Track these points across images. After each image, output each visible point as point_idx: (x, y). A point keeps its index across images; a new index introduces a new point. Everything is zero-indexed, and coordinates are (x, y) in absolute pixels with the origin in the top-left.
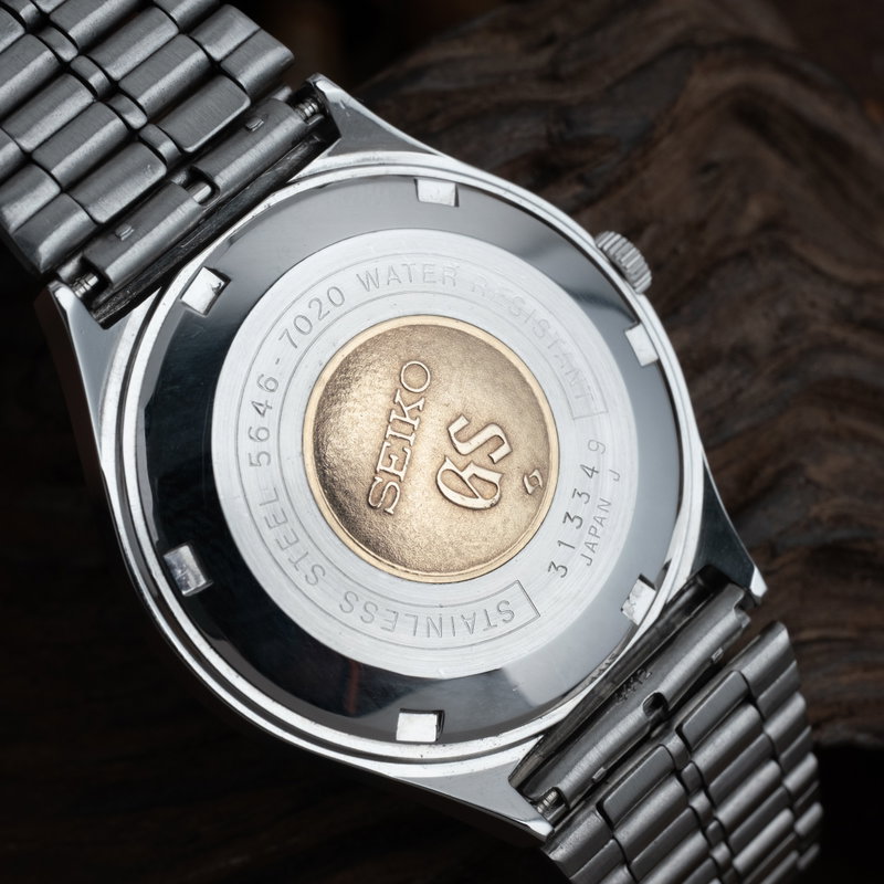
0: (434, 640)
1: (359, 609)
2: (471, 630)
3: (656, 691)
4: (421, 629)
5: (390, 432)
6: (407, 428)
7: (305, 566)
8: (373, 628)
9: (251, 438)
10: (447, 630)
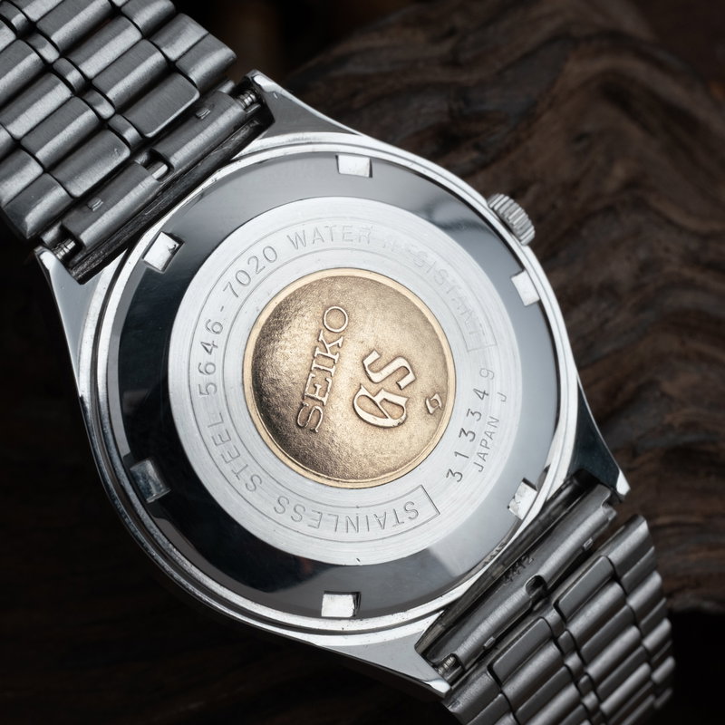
0: (352, 535)
1: (290, 510)
2: (383, 527)
3: (537, 574)
4: (341, 526)
5: (314, 365)
6: (328, 362)
7: (245, 476)
8: (302, 526)
9: (201, 372)
10: (363, 526)
